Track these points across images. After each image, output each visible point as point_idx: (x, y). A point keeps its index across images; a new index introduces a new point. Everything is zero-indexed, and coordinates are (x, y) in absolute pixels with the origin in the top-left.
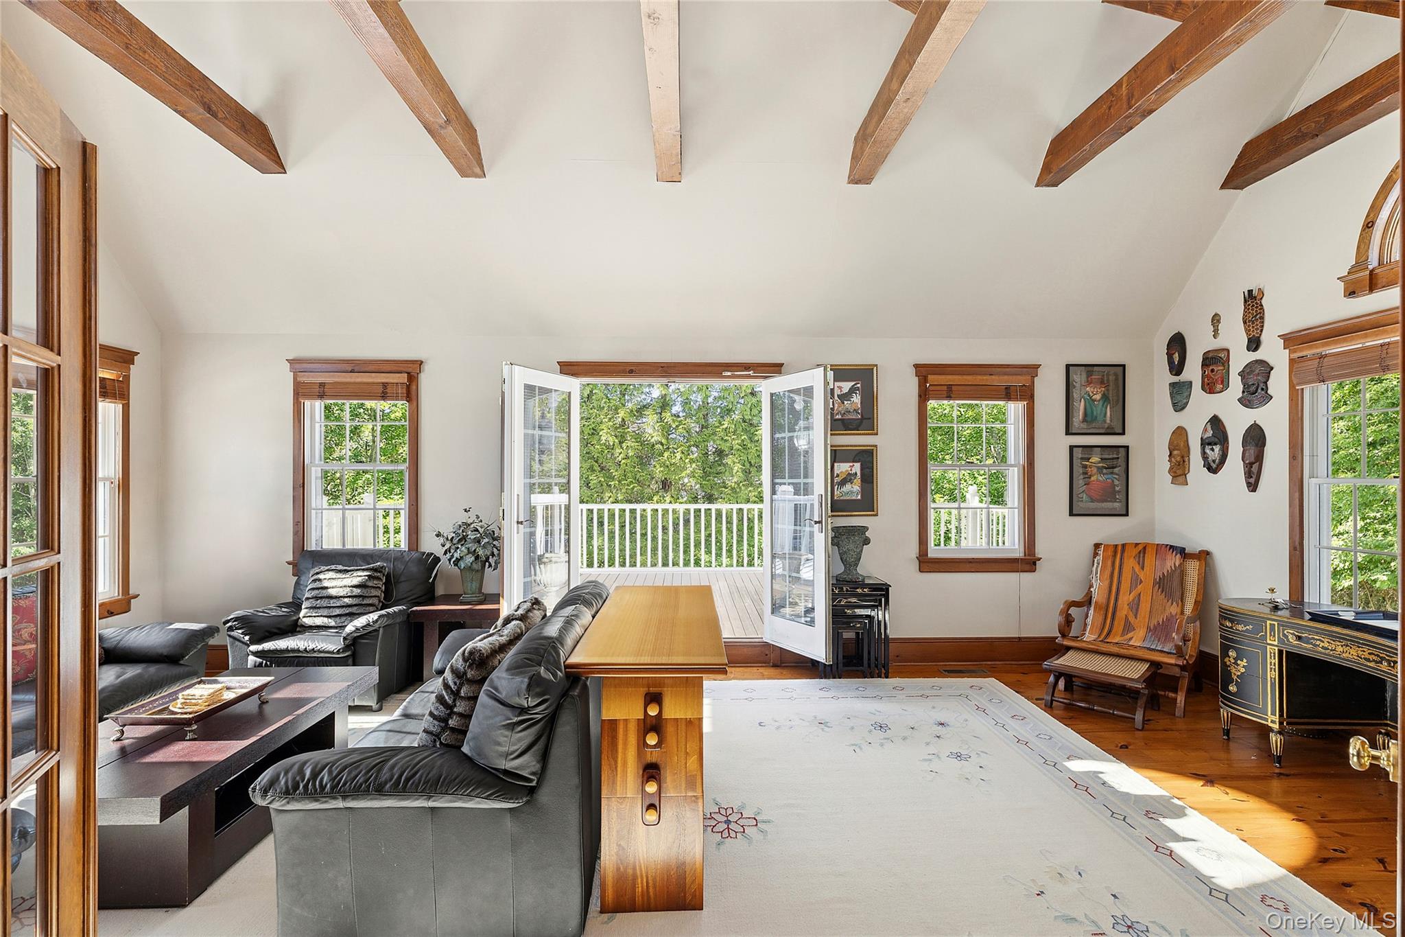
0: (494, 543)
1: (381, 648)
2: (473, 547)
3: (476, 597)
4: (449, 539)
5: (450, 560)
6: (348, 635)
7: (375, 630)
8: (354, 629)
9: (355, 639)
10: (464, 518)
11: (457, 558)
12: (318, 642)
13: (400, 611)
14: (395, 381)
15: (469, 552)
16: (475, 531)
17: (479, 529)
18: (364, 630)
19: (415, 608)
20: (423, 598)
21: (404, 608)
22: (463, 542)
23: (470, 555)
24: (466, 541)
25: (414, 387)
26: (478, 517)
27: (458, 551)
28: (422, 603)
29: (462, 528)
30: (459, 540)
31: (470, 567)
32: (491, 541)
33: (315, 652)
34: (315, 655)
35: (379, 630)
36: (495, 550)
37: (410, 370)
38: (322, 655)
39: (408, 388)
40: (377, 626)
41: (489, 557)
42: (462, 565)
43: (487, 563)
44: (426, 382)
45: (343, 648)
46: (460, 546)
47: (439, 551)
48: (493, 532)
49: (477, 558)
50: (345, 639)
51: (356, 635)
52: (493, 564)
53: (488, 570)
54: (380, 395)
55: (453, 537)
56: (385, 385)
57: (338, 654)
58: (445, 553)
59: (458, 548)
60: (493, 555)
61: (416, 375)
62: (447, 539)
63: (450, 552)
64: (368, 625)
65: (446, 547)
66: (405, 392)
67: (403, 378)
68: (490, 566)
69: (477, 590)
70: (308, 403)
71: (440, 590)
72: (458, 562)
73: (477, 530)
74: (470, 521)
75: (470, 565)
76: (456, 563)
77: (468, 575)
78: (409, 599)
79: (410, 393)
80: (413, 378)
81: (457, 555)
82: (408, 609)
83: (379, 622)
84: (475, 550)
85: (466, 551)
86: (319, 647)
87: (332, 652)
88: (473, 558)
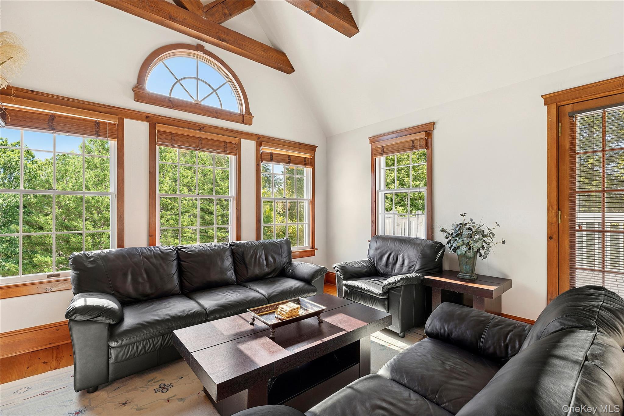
0: (484, 239)
1: (403, 299)
2: (466, 241)
3: (469, 276)
4: (450, 234)
5: (450, 248)
6: (384, 286)
7: (399, 287)
8: (387, 283)
9: (389, 289)
10: (461, 220)
11: (455, 247)
12: (371, 286)
13: (417, 277)
14: (419, 137)
15: (464, 244)
16: (469, 229)
17: (472, 228)
18: (392, 285)
19: (426, 277)
20: (434, 270)
21: (420, 275)
22: (459, 237)
23: (465, 246)
24: (461, 236)
25: (430, 140)
26: (472, 220)
27: (456, 242)
28: (433, 273)
29: (459, 227)
30: (456, 235)
31: (465, 254)
32: (481, 237)
33: (369, 292)
34: (369, 293)
35: (401, 287)
36: (484, 244)
37: (427, 129)
38: (372, 294)
39: (427, 141)
40: (400, 284)
41: (480, 249)
42: (459, 252)
43: (478, 254)
44: (437, 134)
45: (382, 293)
46: (458, 239)
47: (444, 242)
48: (483, 231)
49: (470, 248)
50: (383, 288)
51: (388, 287)
52: (483, 254)
53: (479, 258)
54: (410, 147)
55: (453, 233)
56: (413, 141)
57: (380, 296)
58: (448, 243)
59: (456, 240)
60: (483, 247)
61: (430, 132)
62: (449, 233)
63: (451, 243)
64: (395, 282)
65: (449, 239)
66: (424, 143)
67: (423, 135)
68: (481, 255)
69: (470, 271)
70: (377, 159)
71: (446, 267)
72: (456, 249)
73: (470, 229)
74: (465, 222)
75: (465, 253)
76: (455, 250)
77: (464, 260)
78: (425, 269)
79: (428, 143)
80: (429, 134)
81: (455, 245)
82: (422, 276)
83: (401, 282)
84: (468, 243)
85: (462, 243)
86: (371, 290)
87: (376, 294)
88: (467, 248)
